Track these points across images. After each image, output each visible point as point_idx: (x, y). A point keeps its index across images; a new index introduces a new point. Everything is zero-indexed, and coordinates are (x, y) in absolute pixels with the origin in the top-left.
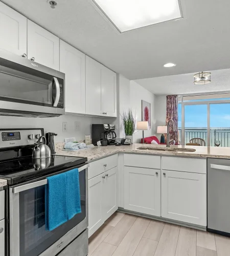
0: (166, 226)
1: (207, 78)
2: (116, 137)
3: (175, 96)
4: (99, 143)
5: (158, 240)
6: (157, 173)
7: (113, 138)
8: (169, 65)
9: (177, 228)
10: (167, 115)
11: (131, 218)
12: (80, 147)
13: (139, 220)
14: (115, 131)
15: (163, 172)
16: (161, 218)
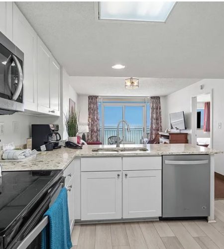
0: (127, 226)
1: (136, 84)
2: (60, 139)
3: (96, 97)
4: (43, 147)
5: (128, 244)
6: (118, 175)
7: (57, 140)
8: (118, 67)
9: (136, 225)
10: (89, 114)
11: (89, 228)
12: (27, 155)
13: (99, 228)
14: (59, 132)
15: (124, 173)
16: (122, 219)
